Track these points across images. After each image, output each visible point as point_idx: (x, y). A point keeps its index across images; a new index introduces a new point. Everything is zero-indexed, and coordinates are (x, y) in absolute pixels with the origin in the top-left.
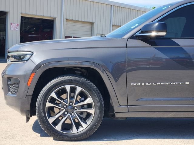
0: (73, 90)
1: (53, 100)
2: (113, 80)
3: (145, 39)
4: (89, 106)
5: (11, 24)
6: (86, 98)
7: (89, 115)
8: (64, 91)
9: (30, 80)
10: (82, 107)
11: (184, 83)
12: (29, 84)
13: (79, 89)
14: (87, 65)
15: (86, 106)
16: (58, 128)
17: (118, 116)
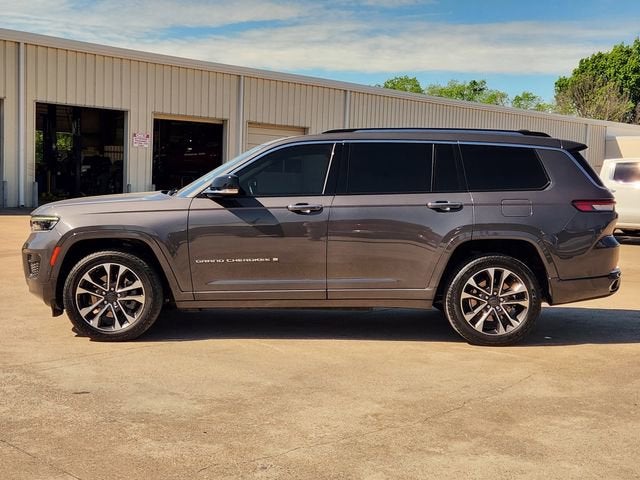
0: (115, 270)
1: (86, 285)
2: (169, 256)
3: (218, 199)
4: (139, 292)
5: (135, 135)
6: (133, 280)
7: (138, 305)
8: (102, 271)
9: (54, 257)
10: (129, 293)
11: (271, 259)
12: (53, 261)
13: (123, 269)
14: (135, 236)
15: (134, 292)
16: (94, 323)
17: (181, 306)
